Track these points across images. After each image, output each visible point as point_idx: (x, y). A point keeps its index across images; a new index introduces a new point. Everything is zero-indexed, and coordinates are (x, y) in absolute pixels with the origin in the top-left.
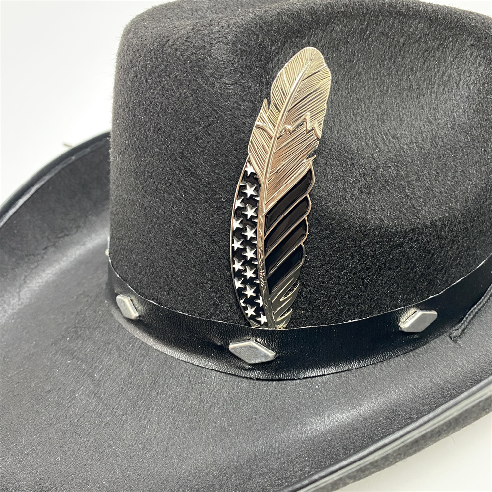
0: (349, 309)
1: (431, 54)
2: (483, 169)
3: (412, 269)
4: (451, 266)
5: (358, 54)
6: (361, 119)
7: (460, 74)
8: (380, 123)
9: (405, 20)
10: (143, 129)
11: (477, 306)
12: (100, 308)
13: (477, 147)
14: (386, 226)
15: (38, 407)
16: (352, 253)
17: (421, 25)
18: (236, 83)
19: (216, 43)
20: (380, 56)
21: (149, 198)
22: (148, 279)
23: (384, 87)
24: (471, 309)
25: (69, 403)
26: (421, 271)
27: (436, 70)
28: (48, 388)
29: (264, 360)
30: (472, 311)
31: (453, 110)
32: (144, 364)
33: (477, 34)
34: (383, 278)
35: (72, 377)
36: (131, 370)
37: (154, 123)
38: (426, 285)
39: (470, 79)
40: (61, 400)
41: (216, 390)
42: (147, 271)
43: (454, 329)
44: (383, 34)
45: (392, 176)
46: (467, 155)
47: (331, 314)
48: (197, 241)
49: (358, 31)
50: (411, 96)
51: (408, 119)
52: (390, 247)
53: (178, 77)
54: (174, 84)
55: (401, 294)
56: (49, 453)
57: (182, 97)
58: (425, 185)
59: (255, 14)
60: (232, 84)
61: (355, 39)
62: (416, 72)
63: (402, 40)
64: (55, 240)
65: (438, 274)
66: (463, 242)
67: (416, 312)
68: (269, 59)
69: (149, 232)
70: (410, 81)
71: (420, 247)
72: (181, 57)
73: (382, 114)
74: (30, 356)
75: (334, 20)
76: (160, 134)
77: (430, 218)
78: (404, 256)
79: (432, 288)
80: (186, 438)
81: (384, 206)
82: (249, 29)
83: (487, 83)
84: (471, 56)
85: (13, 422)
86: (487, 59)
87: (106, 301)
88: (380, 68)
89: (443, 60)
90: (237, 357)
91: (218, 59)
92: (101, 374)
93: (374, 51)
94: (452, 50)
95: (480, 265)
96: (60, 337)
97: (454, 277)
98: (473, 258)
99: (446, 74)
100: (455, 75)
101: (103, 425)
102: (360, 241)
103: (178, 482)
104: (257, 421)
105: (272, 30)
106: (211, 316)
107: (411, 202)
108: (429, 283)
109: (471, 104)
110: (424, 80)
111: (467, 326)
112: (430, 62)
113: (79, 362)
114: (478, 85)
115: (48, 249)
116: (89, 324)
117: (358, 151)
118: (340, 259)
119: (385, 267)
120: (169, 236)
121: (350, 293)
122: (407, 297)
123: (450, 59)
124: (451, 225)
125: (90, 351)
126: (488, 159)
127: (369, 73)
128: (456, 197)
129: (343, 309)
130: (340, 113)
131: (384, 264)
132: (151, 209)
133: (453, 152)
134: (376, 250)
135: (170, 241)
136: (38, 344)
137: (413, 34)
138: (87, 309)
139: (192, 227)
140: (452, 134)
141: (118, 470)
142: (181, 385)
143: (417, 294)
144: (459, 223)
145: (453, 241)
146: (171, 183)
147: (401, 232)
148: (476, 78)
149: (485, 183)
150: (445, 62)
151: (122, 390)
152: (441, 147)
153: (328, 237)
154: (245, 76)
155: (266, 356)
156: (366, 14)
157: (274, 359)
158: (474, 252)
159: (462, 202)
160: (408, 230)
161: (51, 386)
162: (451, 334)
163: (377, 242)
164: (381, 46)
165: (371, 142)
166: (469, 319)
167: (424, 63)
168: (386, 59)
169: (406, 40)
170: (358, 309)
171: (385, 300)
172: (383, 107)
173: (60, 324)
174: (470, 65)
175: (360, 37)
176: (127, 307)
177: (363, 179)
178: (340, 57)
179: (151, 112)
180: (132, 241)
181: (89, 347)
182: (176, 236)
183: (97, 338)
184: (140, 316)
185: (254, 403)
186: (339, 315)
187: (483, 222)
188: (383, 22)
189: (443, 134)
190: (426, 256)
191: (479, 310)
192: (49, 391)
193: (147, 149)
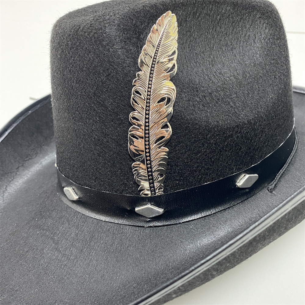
0: (205, 177)
1: (236, 24)
2: (275, 88)
3: (240, 150)
4: (263, 146)
5: (193, 27)
6: (200, 65)
7: (255, 35)
8: (211, 66)
9: (219, 5)
10: (69, 82)
11: (282, 170)
12: (54, 198)
13: (270, 76)
14: (221, 125)
15: (21, 261)
16: (203, 143)
17: (229, 8)
18: (122, 48)
19: (108, 26)
20: (206, 28)
21: (78, 124)
22: (82, 174)
23: (211, 45)
24: (278, 172)
25: (40, 256)
26: (245, 151)
27: (241, 33)
28: (26, 250)
29: (157, 215)
30: (279, 174)
31: (254, 55)
32: (85, 227)
33: (262, 11)
34: (223, 156)
35: (41, 241)
36: (77, 232)
37: (76, 77)
38: (250, 159)
39: (261, 37)
40: (35, 255)
41: (130, 237)
42: (81, 169)
43: (269, 185)
44: (207, 15)
45: (221, 96)
46: (265, 81)
47: (195, 181)
48: (109, 146)
49: (192, 14)
50: (227, 49)
51: (228, 63)
52: (225, 137)
53: (88, 48)
54: (85, 53)
55: (234, 165)
56: (30, 288)
57: (91, 59)
58: (242, 100)
59: (130, 8)
60: (120, 49)
61: (191, 19)
62: (229, 36)
63: (218, 17)
64: (23, 162)
65: (255, 152)
66: (268, 131)
67: (245, 175)
68: (140, 33)
69: (80, 144)
70: (226, 41)
71: (243, 136)
72: (88, 36)
73: (211, 61)
74: (14, 233)
75: (177, 8)
76: (80, 84)
77: (246, 118)
78: (234, 142)
79: (253, 161)
80: (115, 267)
81: (219, 114)
82: (127, 16)
83: (271, 39)
84: (260, 23)
85: (6, 272)
86: (269, 24)
87: (58, 194)
88: (208, 34)
89: (244, 27)
90: (141, 215)
91: (110, 35)
92: (59, 236)
93: (203, 25)
94: (248, 21)
95: (280, 145)
96: (31, 219)
97: (266, 153)
98: (275, 141)
99: (247, 35)
100: (252, 35)
101: (63, 267)
102: (207, 135)
103: (112, 294)
104: (157, 252)
105: (140, 16)
106: (122, 191)
107: (234, 110)
108: (251, 158)
109: (264, 51)
110: (235, 39)
111: (277, 182)
112: (236, 29)
113: (44, 232)
114: (266, 40)
115: (19, 168)
116: (48, 209)
117: (199, 83)
118: (196, 147)
119: (223, 150)
120: (92, 145)
121: (204, 167)
122: (239, 167)
123: (248, 26)
124: (260, 122)
125: (50, 224)
126: (277, 82)
127: (201, 38)
128: (261, 105)
129: (202, 177)
130: (187, 62)
131: (223, 148)
132: (79, 130)
133: (256, 79)
134: (216, 140)
135: (93, 148)
136: (17, 225)
137: (224, 13)
138: (46, 200)
139: (105, 138)
140: (254, 69)
141: (74, 292)
142: (108, 236)
143: (245, 165)
144: (265, 120)
145: (262, 131)
146: (90, 112)
147: (230, 128)
148: (264, 36)
149: (277, 96)
150: (245, 28)
151: (72, 244)
152: (249, 77)
153: (187, 135)
154: (127, 44)
155: (159, 212)
156: (196, 3)
157: (163, 213)
158: (276, 138)
159: (265, 108)
160: (234, 127)
161: (28, 249)
162: (269, 188)
163: (217, 135)
164: (206, 22)
165: (207, 77)
166: (278, 178)
167: (233, 30)
168: (210, 29)
169: (221, 17)
170: (210, 177)
171: (226, 170)
172: (212, 57)
173: (31, 211)
174: (260, 29)
175: (193, 17)
176: (71, 194)
177: (204, 99)
178: (183, 30)
179: (74, 71)
180: (70, 152)
181: (50, 222)
182: (96, 145)
183: (54, 216)
184: (79, 198)
185: (154, 241)
186: (199, 182)
187: (279, 119)
188: (206, 7)
189: (249, 69)
190: (247, 141)
191: (284, 172)
192: (27, 251)
193: (73, 94)
